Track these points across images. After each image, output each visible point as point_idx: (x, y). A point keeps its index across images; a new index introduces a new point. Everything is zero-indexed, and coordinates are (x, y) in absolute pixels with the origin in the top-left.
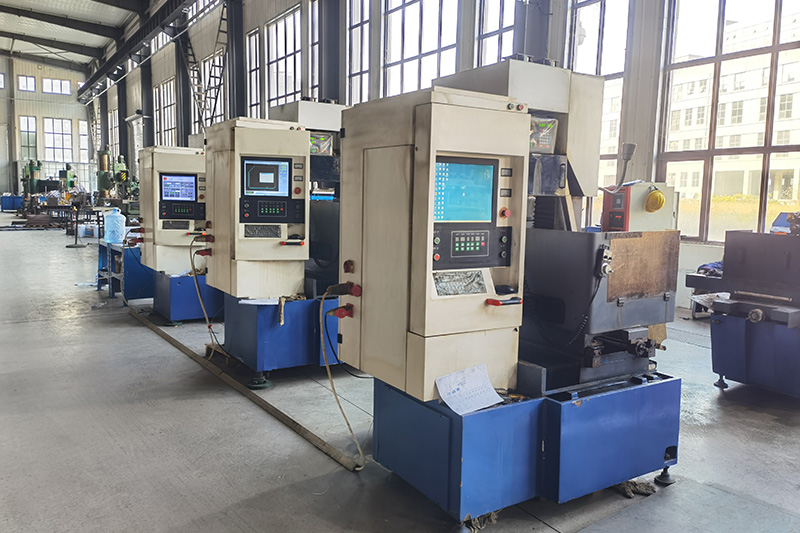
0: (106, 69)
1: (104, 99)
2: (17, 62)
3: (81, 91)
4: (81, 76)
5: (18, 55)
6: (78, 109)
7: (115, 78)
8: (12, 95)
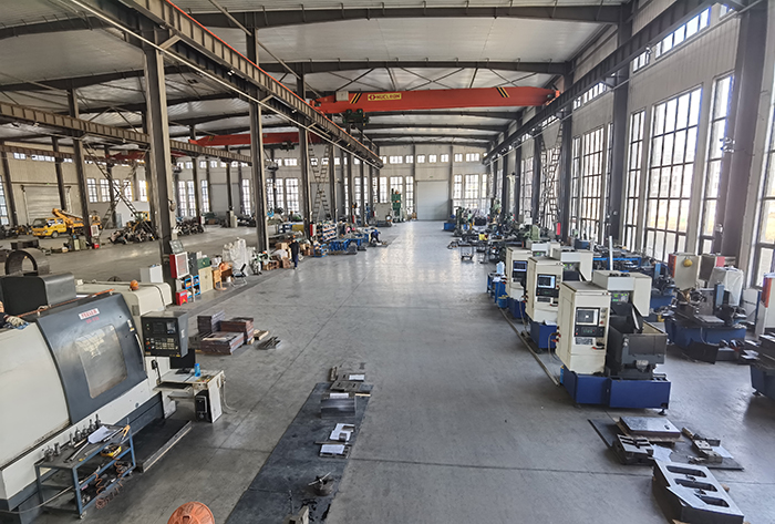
0: (498, 150)
1: (496, 164)
2: (454, 146)
3: (485, 159)
4: (485, 150)
5: (455, 143)
6: (482, 168)
7: (502, 154)
8: (451, 165)
